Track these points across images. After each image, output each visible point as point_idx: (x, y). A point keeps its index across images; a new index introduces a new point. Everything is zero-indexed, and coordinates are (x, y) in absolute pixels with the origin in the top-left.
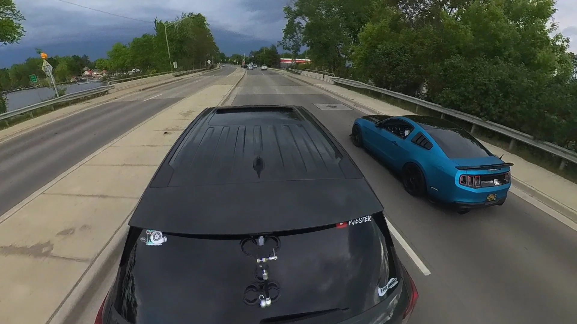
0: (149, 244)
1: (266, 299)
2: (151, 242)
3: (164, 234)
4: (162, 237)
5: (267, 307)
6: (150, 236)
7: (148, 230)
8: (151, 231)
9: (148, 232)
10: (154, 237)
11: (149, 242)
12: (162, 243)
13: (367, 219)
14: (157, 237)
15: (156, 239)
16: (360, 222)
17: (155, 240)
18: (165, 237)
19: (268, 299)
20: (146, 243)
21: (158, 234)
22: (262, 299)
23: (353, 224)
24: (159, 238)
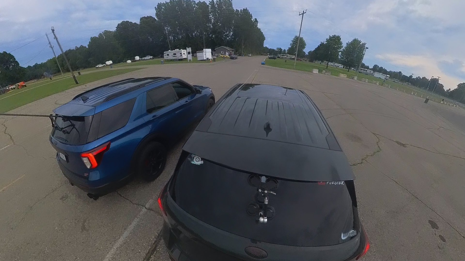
0: (193, 163)
1: (264, 217)
3: (202, 159)
4: (201, 161)
5: (263, 223)
6: (194, 158)
7: (192, 155)
8: (195, 156)
9: (193, 156)
11: (193, 161)
12: (200, 164)
13: (341, 183)
14: (197, 160)
16: (336, 183)
17: (196, 161)
19: (266, 218)
20: (191, 162)
21: (199, 158)
22: (261, 216)
23: (330, 184)
24: (199, 161)
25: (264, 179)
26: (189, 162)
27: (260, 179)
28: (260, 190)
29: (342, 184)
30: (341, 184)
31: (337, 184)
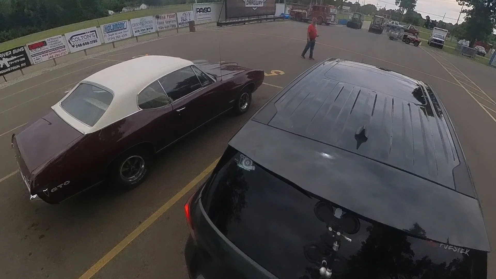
0: (240, 166)
2: (242, 165)
4: (252, 165)
6: (242, 159)
8: (245, 157)
9: (242, 156)
10: (245, 162)
11: (240, 163)
12: (250, 170)
13: (465, 251)
14: (248, 163)
15: (247, 164)
16: (455, 249)
17: (245, 164)
18: (254, 166)
19: (330, 270)
20: (238, 164)
21: (250, 161)
22: (324, 265)
23: (446, 248)
24: (249, 165)
25: (338, 214)
26: (235, 164)
27: (333, 212)
28: (330, 229)
29: (466, 254)
30: (464, 253)
31: (457, 251)
